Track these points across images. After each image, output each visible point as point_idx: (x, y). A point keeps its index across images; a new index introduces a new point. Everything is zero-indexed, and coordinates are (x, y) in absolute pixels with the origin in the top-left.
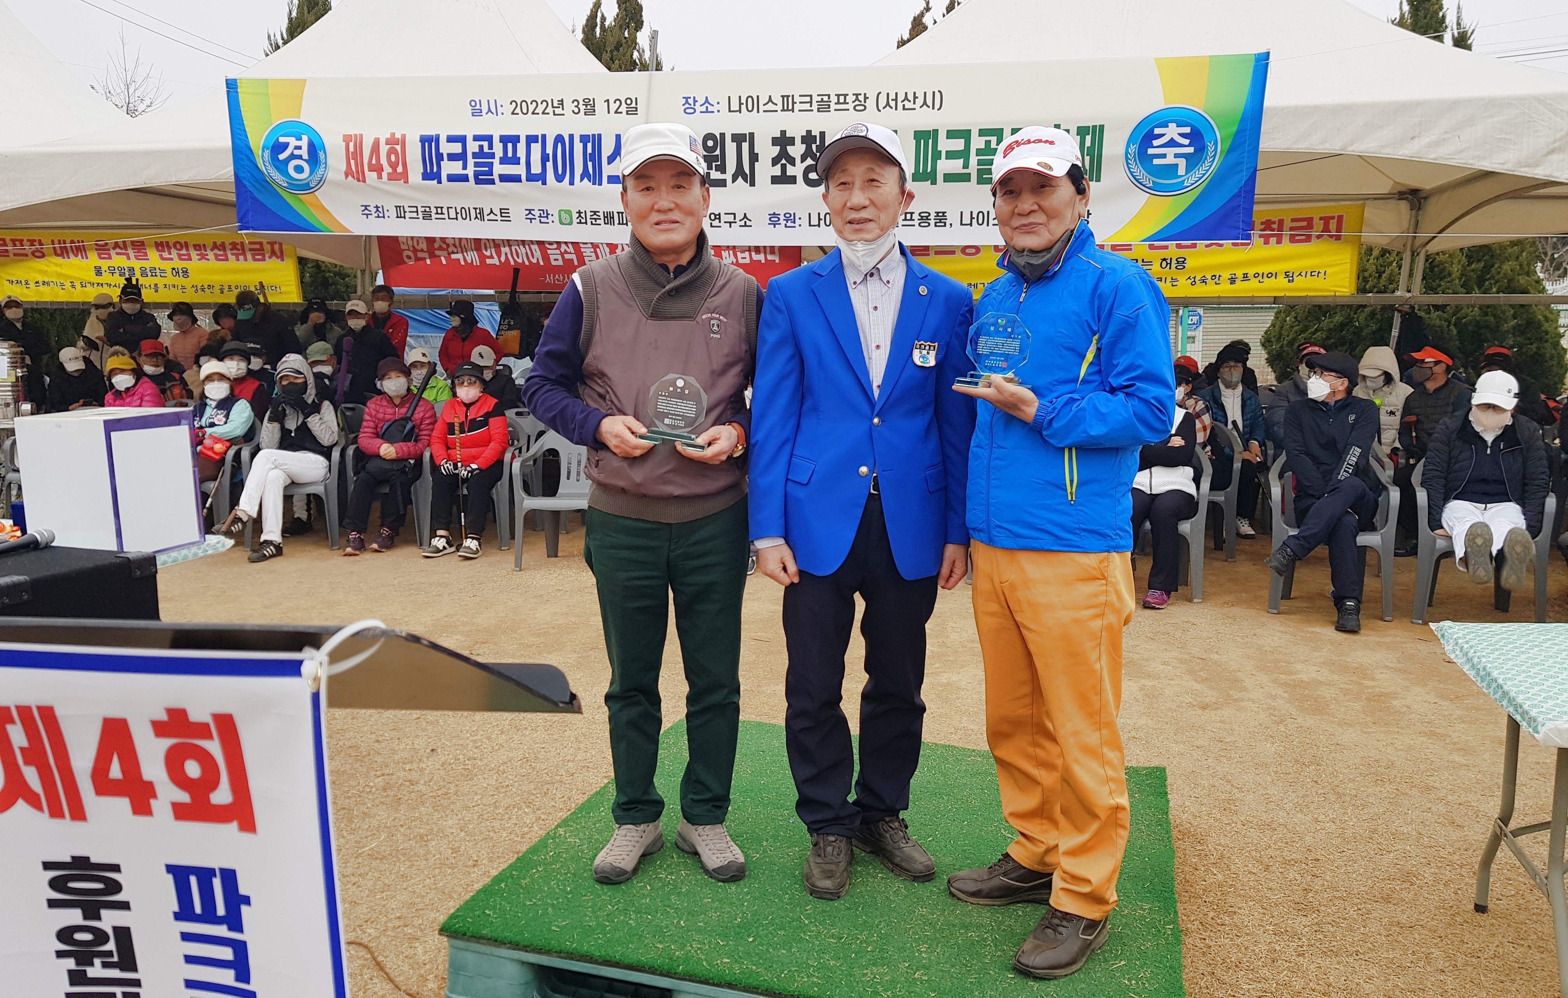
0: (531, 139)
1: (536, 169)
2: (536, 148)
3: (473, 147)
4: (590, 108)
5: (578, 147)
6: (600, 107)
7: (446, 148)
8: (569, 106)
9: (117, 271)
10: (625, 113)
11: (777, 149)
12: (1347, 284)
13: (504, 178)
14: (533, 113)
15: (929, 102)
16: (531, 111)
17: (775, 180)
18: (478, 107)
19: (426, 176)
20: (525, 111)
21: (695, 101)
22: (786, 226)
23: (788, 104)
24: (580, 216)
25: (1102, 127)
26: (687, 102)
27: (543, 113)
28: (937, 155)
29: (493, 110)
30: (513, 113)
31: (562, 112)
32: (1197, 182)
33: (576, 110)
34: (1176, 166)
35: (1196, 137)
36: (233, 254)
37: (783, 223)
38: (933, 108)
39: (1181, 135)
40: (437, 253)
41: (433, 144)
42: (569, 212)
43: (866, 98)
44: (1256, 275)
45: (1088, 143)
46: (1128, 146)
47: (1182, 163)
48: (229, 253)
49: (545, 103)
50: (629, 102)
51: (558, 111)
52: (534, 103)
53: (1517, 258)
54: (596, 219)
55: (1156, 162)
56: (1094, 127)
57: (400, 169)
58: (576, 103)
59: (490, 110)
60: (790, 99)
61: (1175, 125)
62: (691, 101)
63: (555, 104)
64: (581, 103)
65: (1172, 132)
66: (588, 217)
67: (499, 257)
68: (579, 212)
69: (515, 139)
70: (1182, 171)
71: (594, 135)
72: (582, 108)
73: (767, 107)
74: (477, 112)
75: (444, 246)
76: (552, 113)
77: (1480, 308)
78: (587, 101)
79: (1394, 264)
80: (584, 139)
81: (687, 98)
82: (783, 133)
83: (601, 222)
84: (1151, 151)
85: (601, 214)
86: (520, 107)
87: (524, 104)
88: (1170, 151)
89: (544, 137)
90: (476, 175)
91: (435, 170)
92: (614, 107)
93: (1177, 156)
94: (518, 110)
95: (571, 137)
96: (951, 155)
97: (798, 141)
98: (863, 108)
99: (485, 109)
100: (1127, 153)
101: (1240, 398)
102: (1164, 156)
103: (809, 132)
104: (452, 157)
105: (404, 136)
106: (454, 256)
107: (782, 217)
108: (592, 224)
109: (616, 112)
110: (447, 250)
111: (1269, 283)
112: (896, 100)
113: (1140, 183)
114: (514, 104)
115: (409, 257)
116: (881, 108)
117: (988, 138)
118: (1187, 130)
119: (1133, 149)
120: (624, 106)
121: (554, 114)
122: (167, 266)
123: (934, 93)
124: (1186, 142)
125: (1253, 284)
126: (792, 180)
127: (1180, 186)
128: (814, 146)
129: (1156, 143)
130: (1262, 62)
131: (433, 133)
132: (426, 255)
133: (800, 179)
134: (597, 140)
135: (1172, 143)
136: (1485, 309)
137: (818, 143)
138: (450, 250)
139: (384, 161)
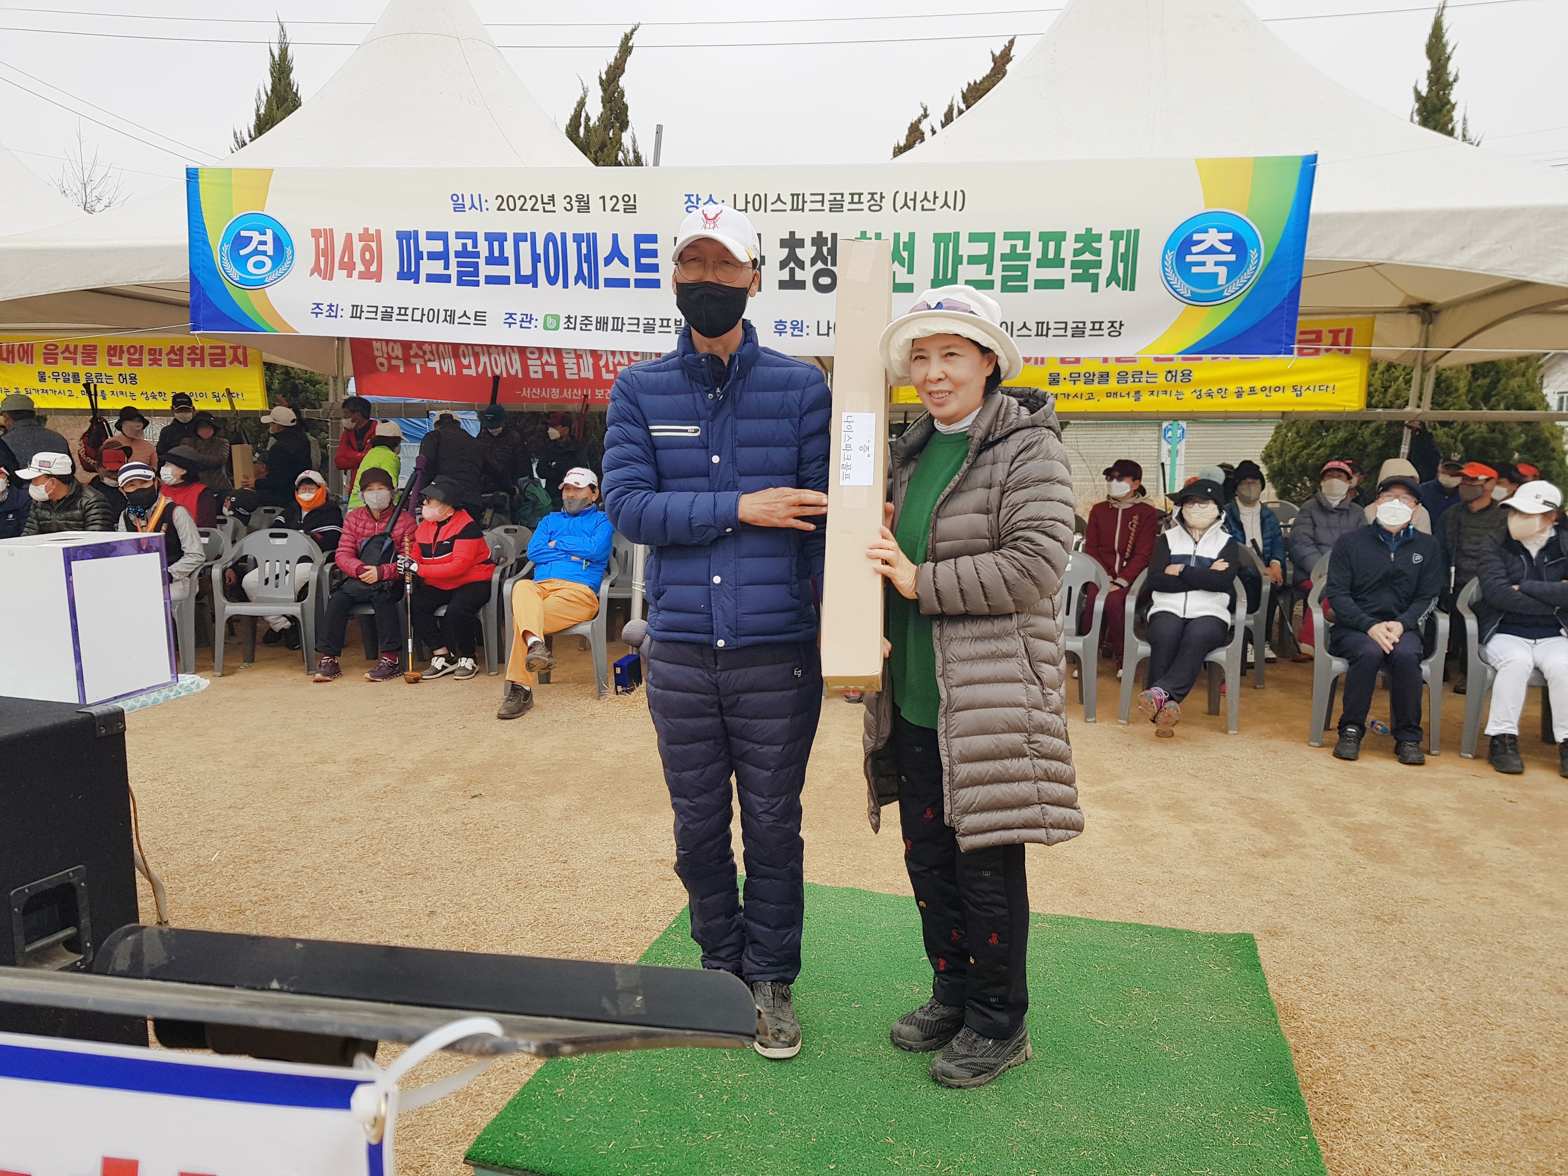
0: (519, 238)
1: (526, 270)
2: (525, 248)
3: (455, 245)
4: (584, 204)
5: (572, 247)
6: (595, 204)
7: (427, 246)
8: (560, 203)
9: (61, 377)
10: (622, 210)
11: (786, 251)
12: (1356, 399)
13: (490, 280)
14: (521, 209)
15: (951, 203)
16: (518, 207)
17: (783, 285)
18: (460, 202)
19: (402, 275)
20: (512, 207)
21: (698, 199)
22: (793, 335)
23: (798, 203)
24: (569, 321)
25: (1137, 232)
26: (689, 200)
27: (532, 209)
28: (958, 260)
29: (477, 205)
30: (499, 209)
31: (553, 209)
32: (1237, 291)
33: (569, 207)
34: (1216, 275)
35: (1238, 245)
36: (189, 359)
37: (789, 330)
38: (955, 209)
39: (1222, 241)
40: (413, 360)
41: (412, 241)
42: (557, 318)
43: (882, 197)
44: (1263, 389)
45: (1122, 249)
46: (1165, 253)
47: (1223, 271)
48: (185, 356)
49: (534, 199)
50: (626, 199)
51: (548, 207)
52: (522, 199)
53: (1523, 375)
54: (586, 325)
55: (1195, 270)
56: (1129, 232)
57: (373, 268)
58: (568, 199)
59: (473, 206)
60: (800, 197)
61: (1215, 230)
62: (694, 199)
63: (546, 200)
64: (574, 199)
65: (1213, 238)
66: (578, 322)
67: (477, 365)
68: (569, 317)
69: (502, 238)
70: (1222, 280)
71: (588, 234)
72: (575, 205)
73: (775, 207)
74: (459, 208)
75: (421, 353)
76: (541, 210)
77: (1486, 424)
78: (580, 198)
79: (1401, 379)
80: (578, 238)
81: (689, 196)
82: (792, 234)
83: (593, 327)
84: (1189, 258)
85: (594, 320)
86: (506, 203)
87: (511, 199)
88: (1210, 259)
89: (533, 235)
90: (460, 274)
91: (413, 270)
92: (610, 204)
93: (1217, 264)
94: (504, 206)
95: (563, 235)
96: (974, 260)
97: (808, 243)
98: (878, 208)
99: (468, 204)
100: (1164, 259)
101: (1259, 516)
102: (1203, 264)
103: (820, 234)
104: (432, 256)
105: (378, 232)
106: (430, 364)
107: (788, 325)
108: (581, 329)
109: (613, 210)
110: (423, 357)
111: (1276, 396)
112: (914, 200)
113: (1178, 293)
114: (500, 199)
115: (382, 365)
116: (898, 208)
117: (1014, 242)
118: (1229, 236)
119: (1171, 255)
120: (621, 202)
121: (545, 211)
122: (114, 371)
123: (956, 192)
124: (1228, 249)
125: (1261, 397)
126: (801, 285)
127: (1219, 296)
128: (825, 249)
129: (1194, 249)
130: (1309, 165)
131: (411, 229)
132: (400, 363)
133: (810, 284)
134: (592, 239)
135: (1212, 250)
136: (1493, 426)
137: (829, 245)
138: (427, 358)
139: (357, 258)
